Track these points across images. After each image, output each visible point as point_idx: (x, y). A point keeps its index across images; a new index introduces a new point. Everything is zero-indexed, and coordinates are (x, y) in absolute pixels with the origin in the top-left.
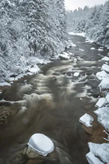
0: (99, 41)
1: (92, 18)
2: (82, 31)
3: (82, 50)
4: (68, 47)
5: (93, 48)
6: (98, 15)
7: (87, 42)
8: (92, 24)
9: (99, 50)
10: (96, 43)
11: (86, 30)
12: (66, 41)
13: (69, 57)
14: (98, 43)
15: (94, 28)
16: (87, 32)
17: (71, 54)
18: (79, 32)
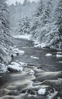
0: (53, 44)
1: (38, 14)
2: (25, 32)
3: (36, 58)
4: (15, 55)
5: (49, 55)
6: (48, 10)
7: (36, 46)
8: (41, 22)
9: (57, 56)
10: (49, 48)
11: (32, 30)
12: (11, 47)
13: (21, 69)
14: (52, 47)
15: (45, 28)
16: (34, 34)
17: (22, 63)
18: (21, 34)
